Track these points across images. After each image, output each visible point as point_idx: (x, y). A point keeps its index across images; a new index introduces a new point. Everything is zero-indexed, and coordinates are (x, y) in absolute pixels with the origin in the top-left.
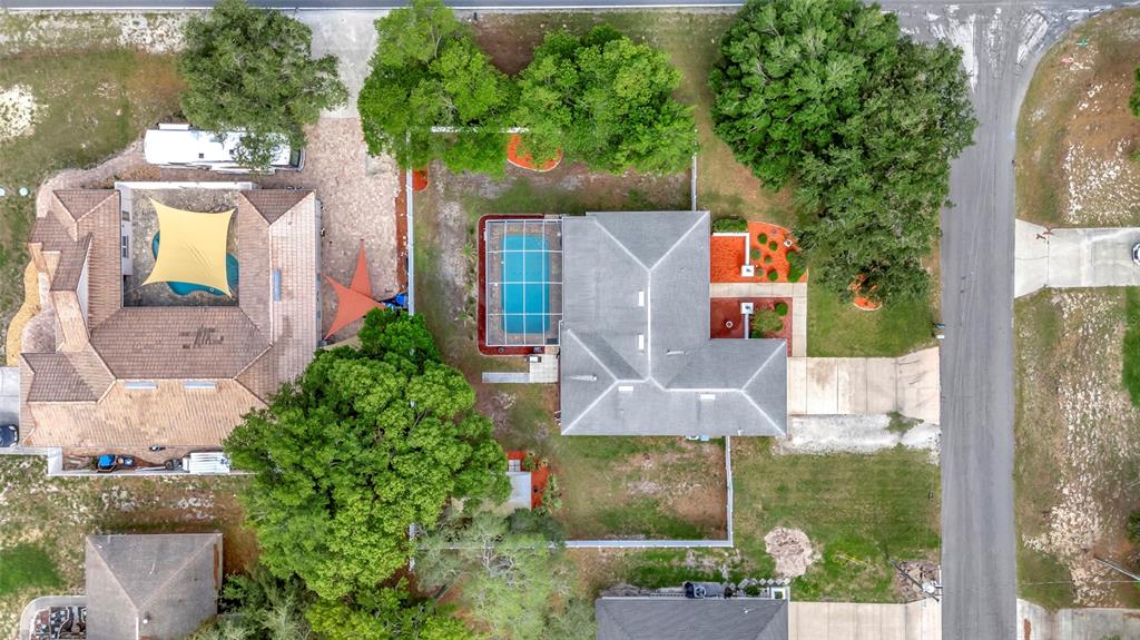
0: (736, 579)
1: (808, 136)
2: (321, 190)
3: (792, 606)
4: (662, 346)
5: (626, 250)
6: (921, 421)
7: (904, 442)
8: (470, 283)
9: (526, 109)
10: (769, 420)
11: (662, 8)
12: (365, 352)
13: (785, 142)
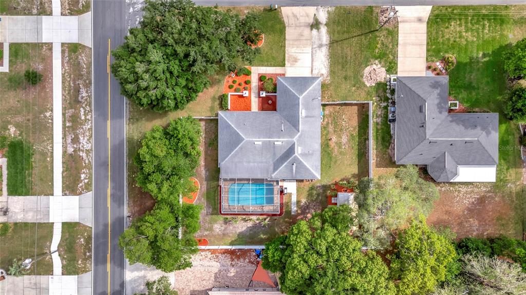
0: (387, 99)
1: (184, 69)
2: (207, 288)
3: (400, 74)
4: (280, 133)
5: (236, 150)
6: (315, 15)
7: (325, 22)
8: (250, 220)
9: (171, 196)
10: (314, 85)
11: (126, 131)
12: (282, 270)
13: (187, 79)
